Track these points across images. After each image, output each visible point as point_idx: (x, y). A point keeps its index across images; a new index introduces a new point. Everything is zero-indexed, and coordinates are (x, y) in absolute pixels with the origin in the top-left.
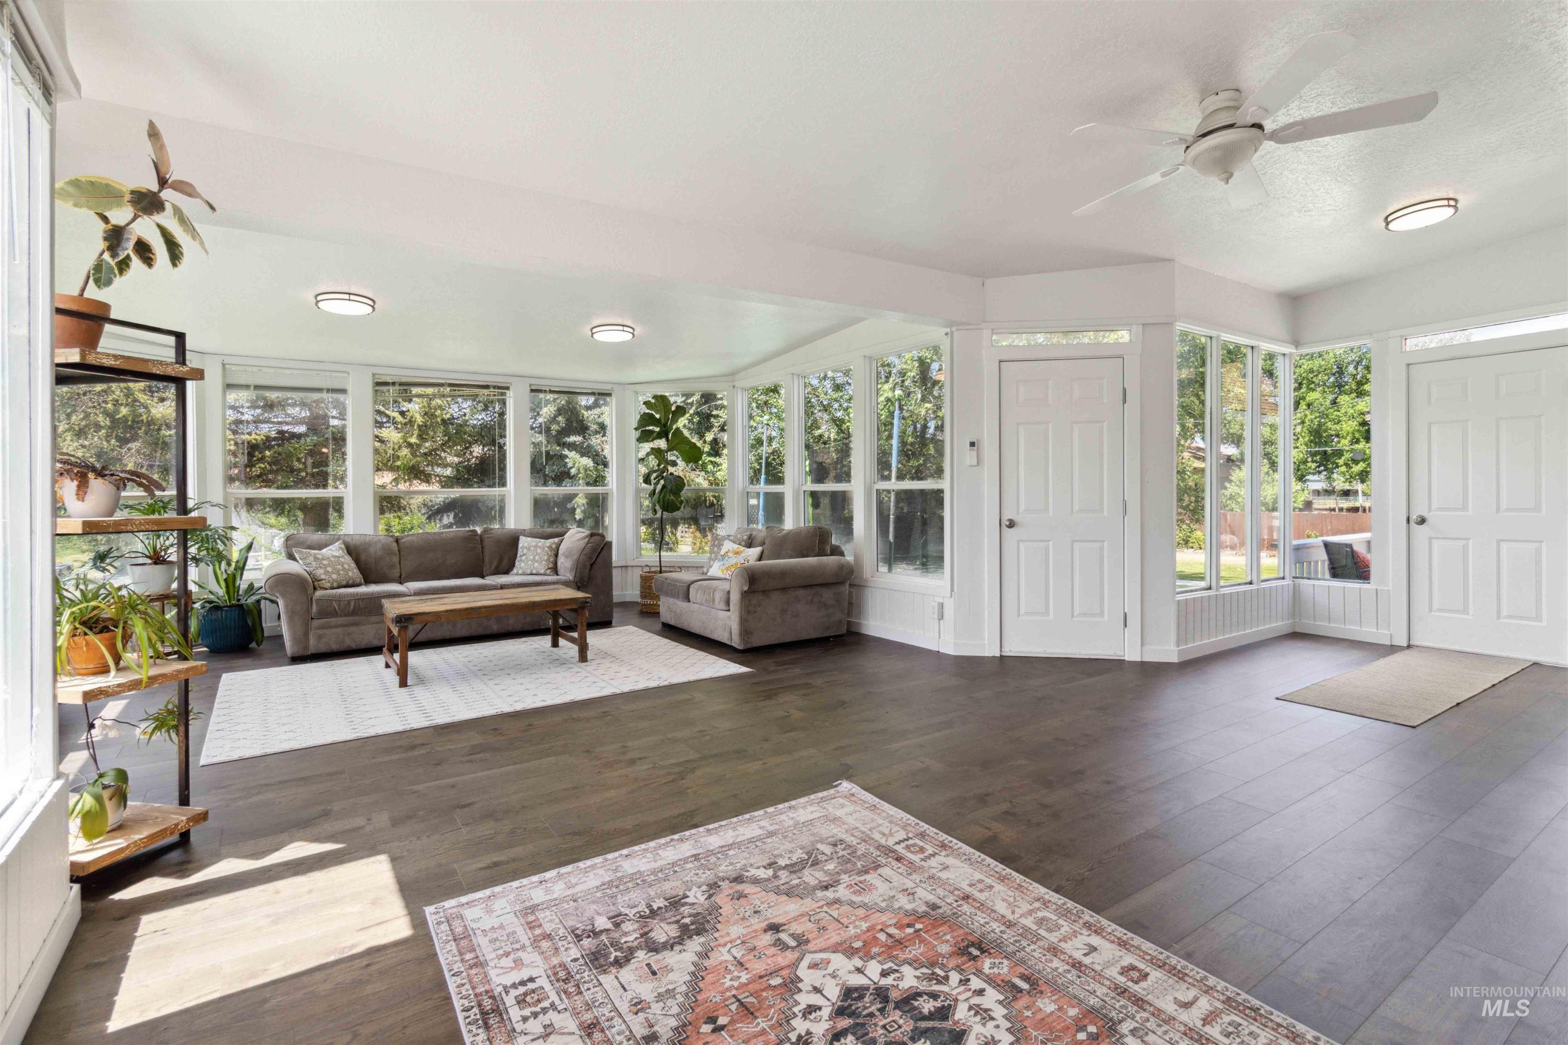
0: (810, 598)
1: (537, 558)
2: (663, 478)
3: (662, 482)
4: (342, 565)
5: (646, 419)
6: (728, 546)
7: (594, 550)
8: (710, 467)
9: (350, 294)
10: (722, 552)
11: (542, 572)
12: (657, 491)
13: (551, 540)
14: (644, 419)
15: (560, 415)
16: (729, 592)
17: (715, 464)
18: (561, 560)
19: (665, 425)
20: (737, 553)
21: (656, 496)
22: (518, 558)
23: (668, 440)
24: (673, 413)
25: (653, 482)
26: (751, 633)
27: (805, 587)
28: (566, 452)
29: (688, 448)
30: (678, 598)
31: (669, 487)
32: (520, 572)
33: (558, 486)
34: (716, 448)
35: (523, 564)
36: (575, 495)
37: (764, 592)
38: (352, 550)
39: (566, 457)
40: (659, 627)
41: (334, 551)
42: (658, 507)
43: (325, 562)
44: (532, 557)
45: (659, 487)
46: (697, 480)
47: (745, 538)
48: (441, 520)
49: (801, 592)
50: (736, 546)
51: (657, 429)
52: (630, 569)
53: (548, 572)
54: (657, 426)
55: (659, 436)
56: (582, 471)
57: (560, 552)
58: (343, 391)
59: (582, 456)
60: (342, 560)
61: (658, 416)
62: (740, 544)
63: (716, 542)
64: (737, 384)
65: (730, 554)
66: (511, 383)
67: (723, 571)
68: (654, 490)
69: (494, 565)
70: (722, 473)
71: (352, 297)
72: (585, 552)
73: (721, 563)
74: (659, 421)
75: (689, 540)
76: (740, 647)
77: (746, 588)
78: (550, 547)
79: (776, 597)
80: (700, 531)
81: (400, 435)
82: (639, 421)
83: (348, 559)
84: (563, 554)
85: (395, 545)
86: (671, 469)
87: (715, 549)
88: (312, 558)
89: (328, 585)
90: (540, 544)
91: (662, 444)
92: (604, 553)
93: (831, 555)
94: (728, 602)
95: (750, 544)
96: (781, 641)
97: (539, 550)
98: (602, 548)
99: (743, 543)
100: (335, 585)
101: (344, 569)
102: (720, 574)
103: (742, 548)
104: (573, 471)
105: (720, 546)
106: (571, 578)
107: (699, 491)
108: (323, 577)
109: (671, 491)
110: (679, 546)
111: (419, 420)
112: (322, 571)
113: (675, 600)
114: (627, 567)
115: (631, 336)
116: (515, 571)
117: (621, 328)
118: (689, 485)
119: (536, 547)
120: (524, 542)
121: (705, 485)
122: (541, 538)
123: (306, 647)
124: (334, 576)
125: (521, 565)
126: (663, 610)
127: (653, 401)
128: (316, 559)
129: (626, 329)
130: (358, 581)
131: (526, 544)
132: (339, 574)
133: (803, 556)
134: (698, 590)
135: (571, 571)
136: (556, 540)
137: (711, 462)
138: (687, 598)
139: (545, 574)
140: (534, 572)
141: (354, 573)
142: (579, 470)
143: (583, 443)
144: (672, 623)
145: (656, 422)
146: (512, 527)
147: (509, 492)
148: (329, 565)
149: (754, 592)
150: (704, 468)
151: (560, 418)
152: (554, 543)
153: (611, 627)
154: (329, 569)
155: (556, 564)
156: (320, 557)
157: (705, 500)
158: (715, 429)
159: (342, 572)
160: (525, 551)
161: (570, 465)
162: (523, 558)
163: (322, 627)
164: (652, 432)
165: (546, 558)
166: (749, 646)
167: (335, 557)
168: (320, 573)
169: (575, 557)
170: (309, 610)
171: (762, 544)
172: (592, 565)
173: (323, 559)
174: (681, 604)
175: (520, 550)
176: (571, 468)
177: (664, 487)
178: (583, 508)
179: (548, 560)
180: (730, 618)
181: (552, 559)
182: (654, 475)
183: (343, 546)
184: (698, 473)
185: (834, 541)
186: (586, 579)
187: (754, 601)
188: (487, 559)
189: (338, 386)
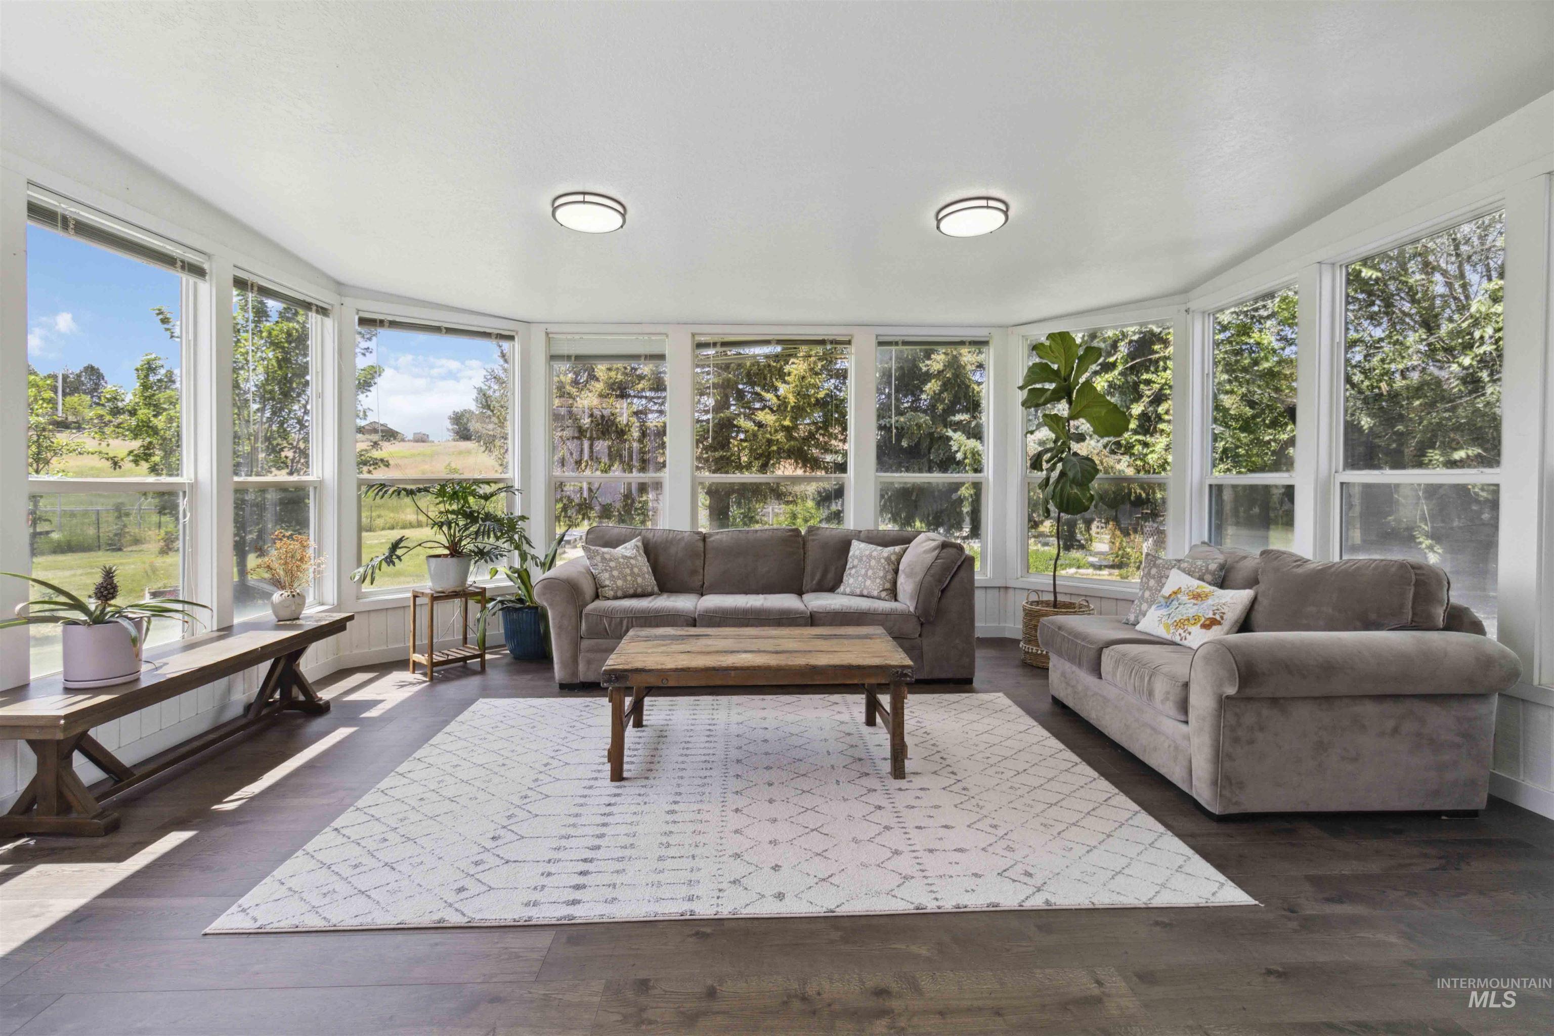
0: (1390, 724)
1: (870, 573)
2: (1061, 460)
3: (1060, 466)
4: (632, 569)
5: (1038, 372)
6: (1177, 580)
7: (946, 568)
8: (1138, 448)
9: (584, 193)
10: (1167, 591)
11: (875, 593)
12: (1051, 481)
13: (891, 549)
14: (1033, 373)
15: (946, 390)
16: (1186, 685)
17: (1146, 445)
18: (901, 579)
19: (1067, 379)
20: (1197, 596)
21: (1050, 488)
22: (847, 572)
23: (1070, 402)
24: (1080, 358)
25: (1045, 466)
26: (1241, 785)
27: (1380, 698)
28: (950, 433)
29: (1103, 412)
30: (1080, 665)
31: (1071, 474)
32: (848, 590)
33: (943, 472)
34: (1148, 424)
35: (851, 581)
36: (963, 484)
37: (1274, 701)
38: (650, 550)
39: (949, 439)
40: (1045, 705)
41: (629, 550)
42: (1052, 507)
43: (612, 564)
44: (863, 571)
45: (1055, 475)
46: (1118, 467)
47: (1213, 566)
48: (828, 507)
49: (1370, 709)
50: (1195, 583)
51: (1051, 386)
52: (1011, 592)
53: (884, 594)
54: (1051, 382)
55: (1056, 396)
56: (969, 456)
57: (901, 567)
58: (661, 357)
59: (968, 438)
60: (633, 562)
61: (1055, 367)
62: (1201, 579)
63: (1154, 571)
64: (1193, 305)
65: (1183, 598)
66: (852, 336)
67: (1167, 627)
68: (1048, 479)
69: (818, 577)
70: (1155, 456)
71: (588, 198)
72: (932, 572)
73: (1164, 612)
74: (1057, 373)
75: (1107, 537)
76: (1216, 809)
77: (1231, 690)
78: (888, 559)
79: (1303, 713)
80: (1120, 529)
81: (774, 418)
82: (1028, 376)
83: (642, 561)
84: (903, 571)
85: (701, 544)
86: (1075, 447)
87: (1152, 583)
88: (599, 558)
89: (611, 593)
90: (875, 554)
91: (1062, 408)
92: (962, 574)
93: (1447, 628)
94: (1184, 706)
95: (1223, 582)
96: (1314, 807)
97: (873, 563)
98: (959, 567)
99: (1208, 577)
100: (620, 594)
101: (632, 574)
102: (1161, 632)
103: (1208, 588)
104: (959, 456)
105: (1161, 579)
106: (912, 609)
107: (1122, 480)
108: (607, 583)
109: (1074, 482)
110: (1094, 544)
111: (792, 400)
112: (607, 575)
113: (1074, 668)
114: (1006, 588)
115: (1002, 217)
116: (842, 589)
117: (983, 203)
118: (1106, 472)
119: (870, 557)
120: (858, 548)
121: (1130, 472)
122: (879, 544)
123: (575, 673)
124: (620, 583)
125: (850, 581)
126: (1054, 676)
127: (1047, 343)
128: (603, 559)
129: (992, 203)
130: (649, 589)
131: (857, 553)
132: (625, 580)
133: (1368, 625)
134: (1117, 662)
135: (912, 598)
136: (898, 549)
137: (1139, 441)
138: (1096, 670)
139: (879, 598)
140: (865, 593)
141: (648, 580)
142: (965, 454)
143: (969, 422)
144: (1070, 703)
145: (1053, 375)
146: (852, 528)
147: (849, 478)
148: (615, 568)
149: (1249, 699)
150: (1128, 449)
151: (945, 395)
152: (895, 553)
153: (971, 691)
154: (615, 573)
155: (895, 583)
156: (607, 556)
157: (1130, 493)
158: (1146, 399)
159: (629, 578)
160: (856, 562)
161: (954, 448)
162: (853, 571)
163: (590, 650)
164: (1044, 391)
165: (881, 574)
166: (1233, 810)
167: (625, 557)
168: (605, 578)
169: (919, 578)
170: (578, 628)
171: (1252, 582)
172: (943, 591)
173: (611, 560)
174: (1086, 678)
175: (850, 560)
176: (957, 452)
177: (1063, 474)
178: (970, 500)
179: (885, 577)
180: (1187, 738)
181: (889, 577)
182: (1047, 456)
183: (640, 544)
184: (1119, 457)
185: (1457, 596)
186: (933, 613)
187: (1249, 719)
188: (809, 569)
189: (656, 350)
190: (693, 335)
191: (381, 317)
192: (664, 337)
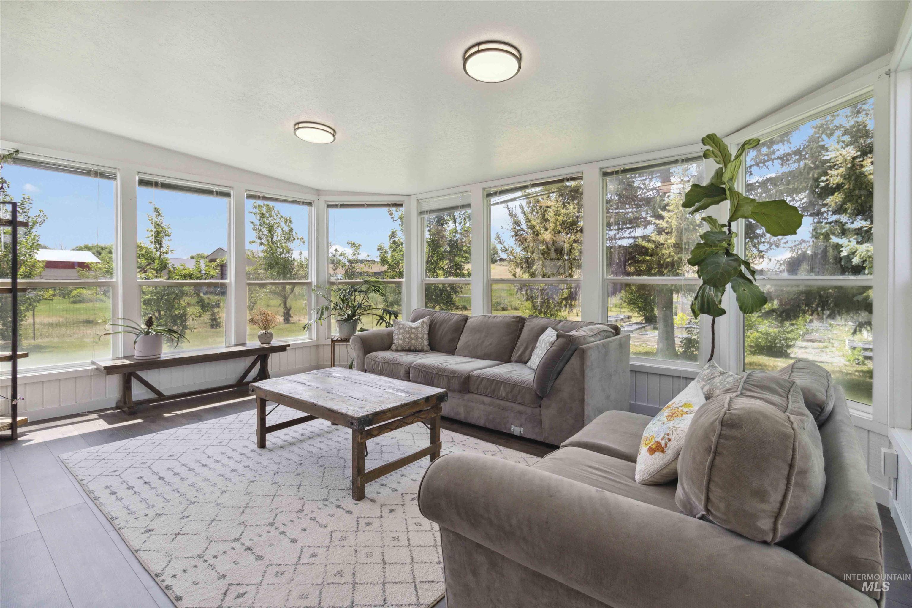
58: (469, 206)
66: (582, 172)
69: (520, 353)
85: (463, 323)
170: (364, 364)
172: (558, 373)
175: (538, 342)
183: (427, 320)
188: (517, 346)
189: (466, 203)
190: (484, 189)
191: (337, 203)
192: (469, 193)
